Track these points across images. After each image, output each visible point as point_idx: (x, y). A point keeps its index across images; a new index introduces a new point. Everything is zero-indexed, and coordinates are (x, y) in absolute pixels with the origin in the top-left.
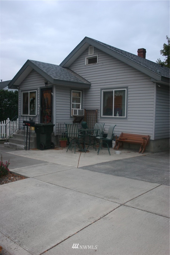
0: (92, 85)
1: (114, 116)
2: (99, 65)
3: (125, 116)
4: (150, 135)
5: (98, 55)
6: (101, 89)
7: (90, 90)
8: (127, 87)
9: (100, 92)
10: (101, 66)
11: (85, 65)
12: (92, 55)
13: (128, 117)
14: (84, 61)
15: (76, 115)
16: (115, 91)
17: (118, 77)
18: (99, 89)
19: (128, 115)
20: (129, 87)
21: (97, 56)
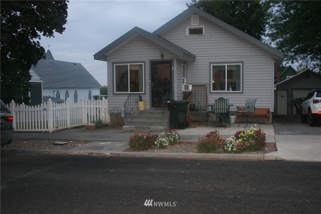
0: (197, 58)
1: (227, 91)
2: (206, 37)
3: (240, 91)
4: (269, 107)
5: (205, 27)
6: (209, 63)
7: (195, 63)
8: (242, 62)
9: (208, 66)
10: (209, 39)
11: (187, 36)
12: (197, 26)
13: (244, 92)
14: (186, 31)
15: (187, 91)
16: (227, 65)
17: (231, 52)
18: (208, 62)
19: (244, 89)
20: (244, 62)
21: (203, 27)
